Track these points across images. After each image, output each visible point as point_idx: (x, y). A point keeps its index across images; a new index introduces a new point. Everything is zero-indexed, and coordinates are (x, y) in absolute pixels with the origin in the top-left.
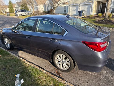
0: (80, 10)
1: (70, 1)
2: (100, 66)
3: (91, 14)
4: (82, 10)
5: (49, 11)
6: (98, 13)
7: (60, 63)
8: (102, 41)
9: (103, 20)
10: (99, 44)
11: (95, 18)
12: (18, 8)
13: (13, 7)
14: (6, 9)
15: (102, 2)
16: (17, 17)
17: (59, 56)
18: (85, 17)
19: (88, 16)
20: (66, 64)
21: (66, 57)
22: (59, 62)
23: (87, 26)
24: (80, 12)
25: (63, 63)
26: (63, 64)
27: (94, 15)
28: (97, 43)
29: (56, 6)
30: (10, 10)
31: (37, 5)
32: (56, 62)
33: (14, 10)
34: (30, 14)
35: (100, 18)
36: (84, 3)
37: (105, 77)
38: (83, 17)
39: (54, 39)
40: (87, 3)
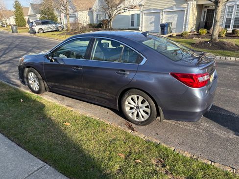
0: (164, 22)
1: (143, 4)
2: (198, 110)
3: (185, 30)
4: (168, 22)
5: (100, 24)
6: (198, 28)
7: (133, 111)
8: (201, 72)
9: (209, 41)
10: (197, 75)
11: (192, 38)
12: (35, 16)
13: (24, 15)
14: (9, 18)
15: (206, 7)
16: (33, 35)
17: (132, 99)
18: (174, 36)
19: (180, 34)
20: (144, 111)
21: (143, 100)
22: (131, 108)
23: (178, 50)
24: (163, 27)
25: (138, 110)
26: (139, 112)
27: (191, 32)
28: (193, 75)
29: (115, 12)
30: (16, 20)
31: (76, 11)
32: (127, 109)
33: (26, 20)
34: (60, 29)
35: (202, 38)
36: (171, 8)
37: (207, 131)
38: (170, 36)
39: (124, 71)
40: (177, 7)
